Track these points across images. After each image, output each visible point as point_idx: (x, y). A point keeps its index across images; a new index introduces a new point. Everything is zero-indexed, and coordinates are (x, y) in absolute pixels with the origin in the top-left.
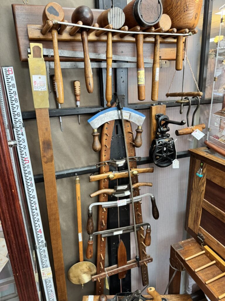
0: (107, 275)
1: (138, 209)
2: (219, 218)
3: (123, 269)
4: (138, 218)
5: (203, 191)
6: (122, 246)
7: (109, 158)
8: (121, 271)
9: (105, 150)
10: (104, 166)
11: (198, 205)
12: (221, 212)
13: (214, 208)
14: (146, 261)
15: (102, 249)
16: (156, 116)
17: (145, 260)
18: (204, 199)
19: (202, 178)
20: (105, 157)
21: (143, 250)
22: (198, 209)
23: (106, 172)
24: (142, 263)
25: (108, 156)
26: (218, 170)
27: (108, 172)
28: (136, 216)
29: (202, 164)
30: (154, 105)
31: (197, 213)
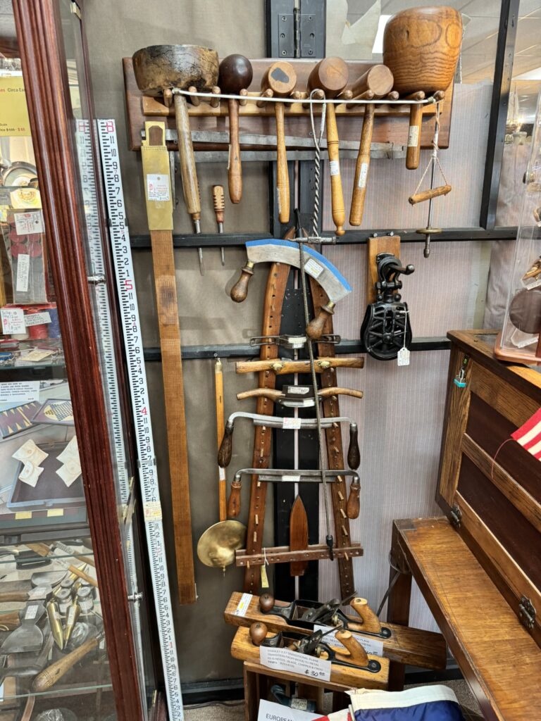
0: (265, 559)
1: (334, 439)
2: (483, 470)
3: (300, 555)
4: (334, 457)
5: (464, 416)
6: (298, 508)
7: (278, 332)
8: (294, 560)
9: (271, 317)
10: (267, 347)
11: (455, 448)
12: (487, 458)
13: (477, 450)
14: (348, 552)
15: (257, 506)
16: (377, 257)
17: (347, 548)
18: (466, 434)
19: (464, 391)
20: (271, 329)
21: (343, 526)
22: (455, 455)
23: (271, 358)
24: (340, 554)
25: (277, 328)
26: (487, 371)
27: (275, 358)
28: (329, 453)
29: (466, 360)
30: (375, 235)
31: (454, 463)
